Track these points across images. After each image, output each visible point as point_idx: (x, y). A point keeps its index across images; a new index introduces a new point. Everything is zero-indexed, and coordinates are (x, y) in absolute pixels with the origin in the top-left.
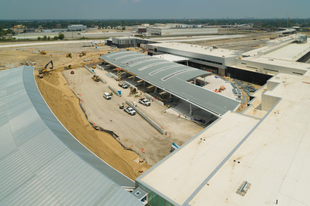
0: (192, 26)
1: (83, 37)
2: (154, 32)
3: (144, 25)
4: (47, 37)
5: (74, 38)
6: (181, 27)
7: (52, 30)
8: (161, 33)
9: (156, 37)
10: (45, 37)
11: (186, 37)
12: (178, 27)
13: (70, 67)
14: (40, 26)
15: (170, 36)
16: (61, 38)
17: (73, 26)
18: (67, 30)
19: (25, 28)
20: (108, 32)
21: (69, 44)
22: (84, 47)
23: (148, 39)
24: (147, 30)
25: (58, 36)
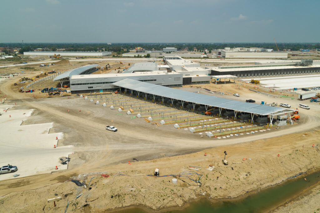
0: (260, 50)
1: (163, 56)
4: (140, 55)
5: (157, 57)
6: (249, 51)
8: (225, 56)
16: (148, 56)
17: (167, 48)
18: (162, 51)
19: (143, 49)
20: (195, 53)
24: (221, 53)
25: (146, 55)
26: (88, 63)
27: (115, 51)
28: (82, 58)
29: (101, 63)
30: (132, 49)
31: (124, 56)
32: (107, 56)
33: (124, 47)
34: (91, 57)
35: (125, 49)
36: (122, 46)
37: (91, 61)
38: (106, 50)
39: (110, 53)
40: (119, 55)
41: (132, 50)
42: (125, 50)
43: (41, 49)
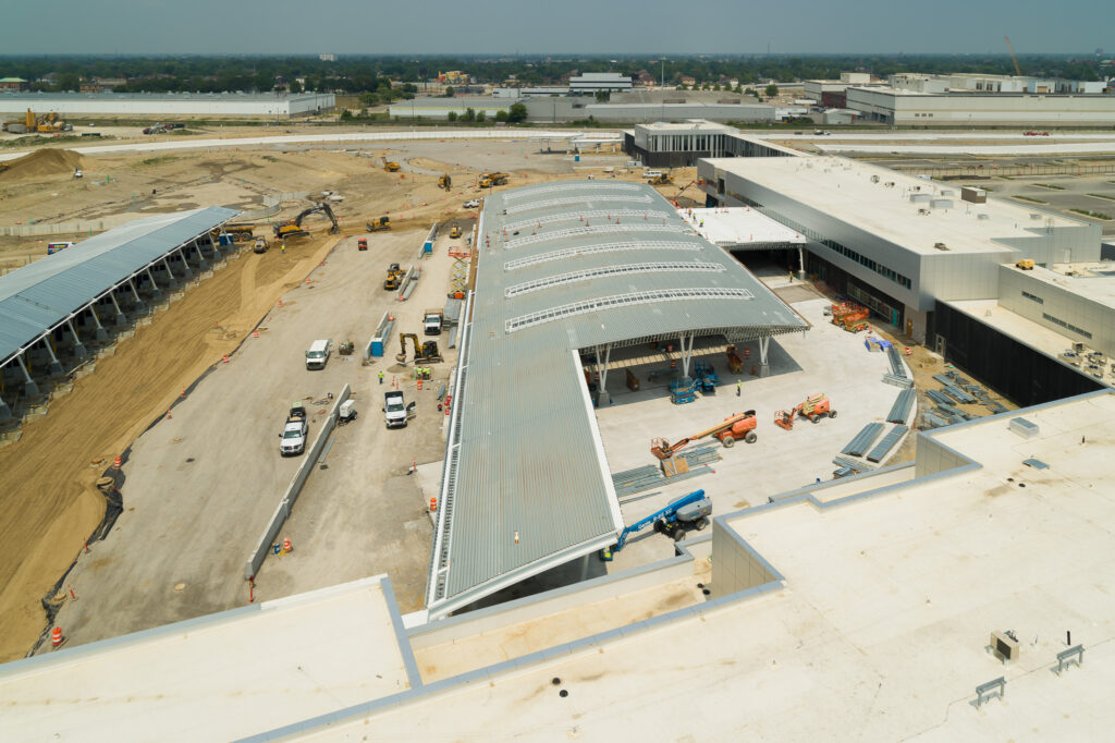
0: (1051, 85)
1: (591, 117)
2: (869, 110)
3: (848, 77)
4: (477, 112)
5: (559, 118)
6: (995, 89)
7: (522, 90)
8: (893, 114)
9: (870, 128)
10: (470, 112)
11: (1020, 136)
12: (985, 89)
13: (386, 224)
14: (511, 76)
15: (926, 128)
16: (517, 117)
17: (587, 76)
18: (567, 90)
19: (469, 80)
21: (515, 140)
22: (543, 153)
23: (817, 134)
24: (849, 97)
25: (507, 111)
26: (201, 160)
27: (351, 88)
28: (178, 127)
29: (274, 160)
30: (426, 81)
31: (397, 117)
32: (315, 114)
33: (387, 72)
34: (229, 124)
35: (393, 80)
36: (381, 68)
37: (220, 149)
38: (309, 87)
39: (328, 100)
40: (371, 111)
41: (428, 85)
42: (393, 83)
43: (18, 80)
